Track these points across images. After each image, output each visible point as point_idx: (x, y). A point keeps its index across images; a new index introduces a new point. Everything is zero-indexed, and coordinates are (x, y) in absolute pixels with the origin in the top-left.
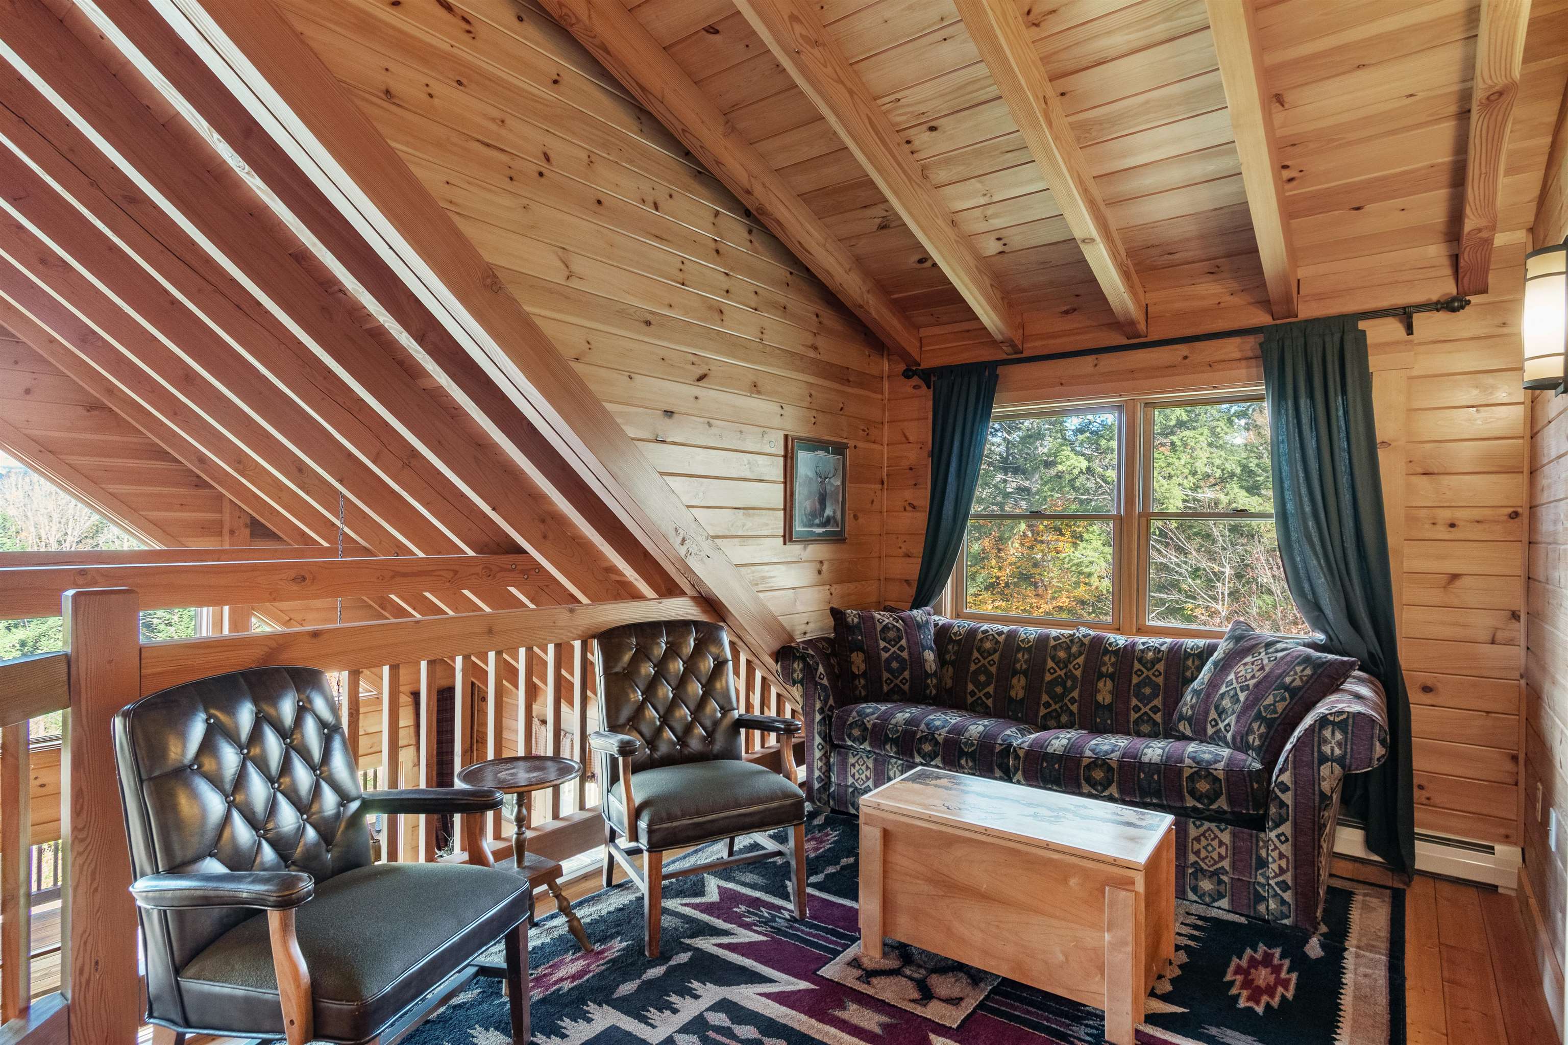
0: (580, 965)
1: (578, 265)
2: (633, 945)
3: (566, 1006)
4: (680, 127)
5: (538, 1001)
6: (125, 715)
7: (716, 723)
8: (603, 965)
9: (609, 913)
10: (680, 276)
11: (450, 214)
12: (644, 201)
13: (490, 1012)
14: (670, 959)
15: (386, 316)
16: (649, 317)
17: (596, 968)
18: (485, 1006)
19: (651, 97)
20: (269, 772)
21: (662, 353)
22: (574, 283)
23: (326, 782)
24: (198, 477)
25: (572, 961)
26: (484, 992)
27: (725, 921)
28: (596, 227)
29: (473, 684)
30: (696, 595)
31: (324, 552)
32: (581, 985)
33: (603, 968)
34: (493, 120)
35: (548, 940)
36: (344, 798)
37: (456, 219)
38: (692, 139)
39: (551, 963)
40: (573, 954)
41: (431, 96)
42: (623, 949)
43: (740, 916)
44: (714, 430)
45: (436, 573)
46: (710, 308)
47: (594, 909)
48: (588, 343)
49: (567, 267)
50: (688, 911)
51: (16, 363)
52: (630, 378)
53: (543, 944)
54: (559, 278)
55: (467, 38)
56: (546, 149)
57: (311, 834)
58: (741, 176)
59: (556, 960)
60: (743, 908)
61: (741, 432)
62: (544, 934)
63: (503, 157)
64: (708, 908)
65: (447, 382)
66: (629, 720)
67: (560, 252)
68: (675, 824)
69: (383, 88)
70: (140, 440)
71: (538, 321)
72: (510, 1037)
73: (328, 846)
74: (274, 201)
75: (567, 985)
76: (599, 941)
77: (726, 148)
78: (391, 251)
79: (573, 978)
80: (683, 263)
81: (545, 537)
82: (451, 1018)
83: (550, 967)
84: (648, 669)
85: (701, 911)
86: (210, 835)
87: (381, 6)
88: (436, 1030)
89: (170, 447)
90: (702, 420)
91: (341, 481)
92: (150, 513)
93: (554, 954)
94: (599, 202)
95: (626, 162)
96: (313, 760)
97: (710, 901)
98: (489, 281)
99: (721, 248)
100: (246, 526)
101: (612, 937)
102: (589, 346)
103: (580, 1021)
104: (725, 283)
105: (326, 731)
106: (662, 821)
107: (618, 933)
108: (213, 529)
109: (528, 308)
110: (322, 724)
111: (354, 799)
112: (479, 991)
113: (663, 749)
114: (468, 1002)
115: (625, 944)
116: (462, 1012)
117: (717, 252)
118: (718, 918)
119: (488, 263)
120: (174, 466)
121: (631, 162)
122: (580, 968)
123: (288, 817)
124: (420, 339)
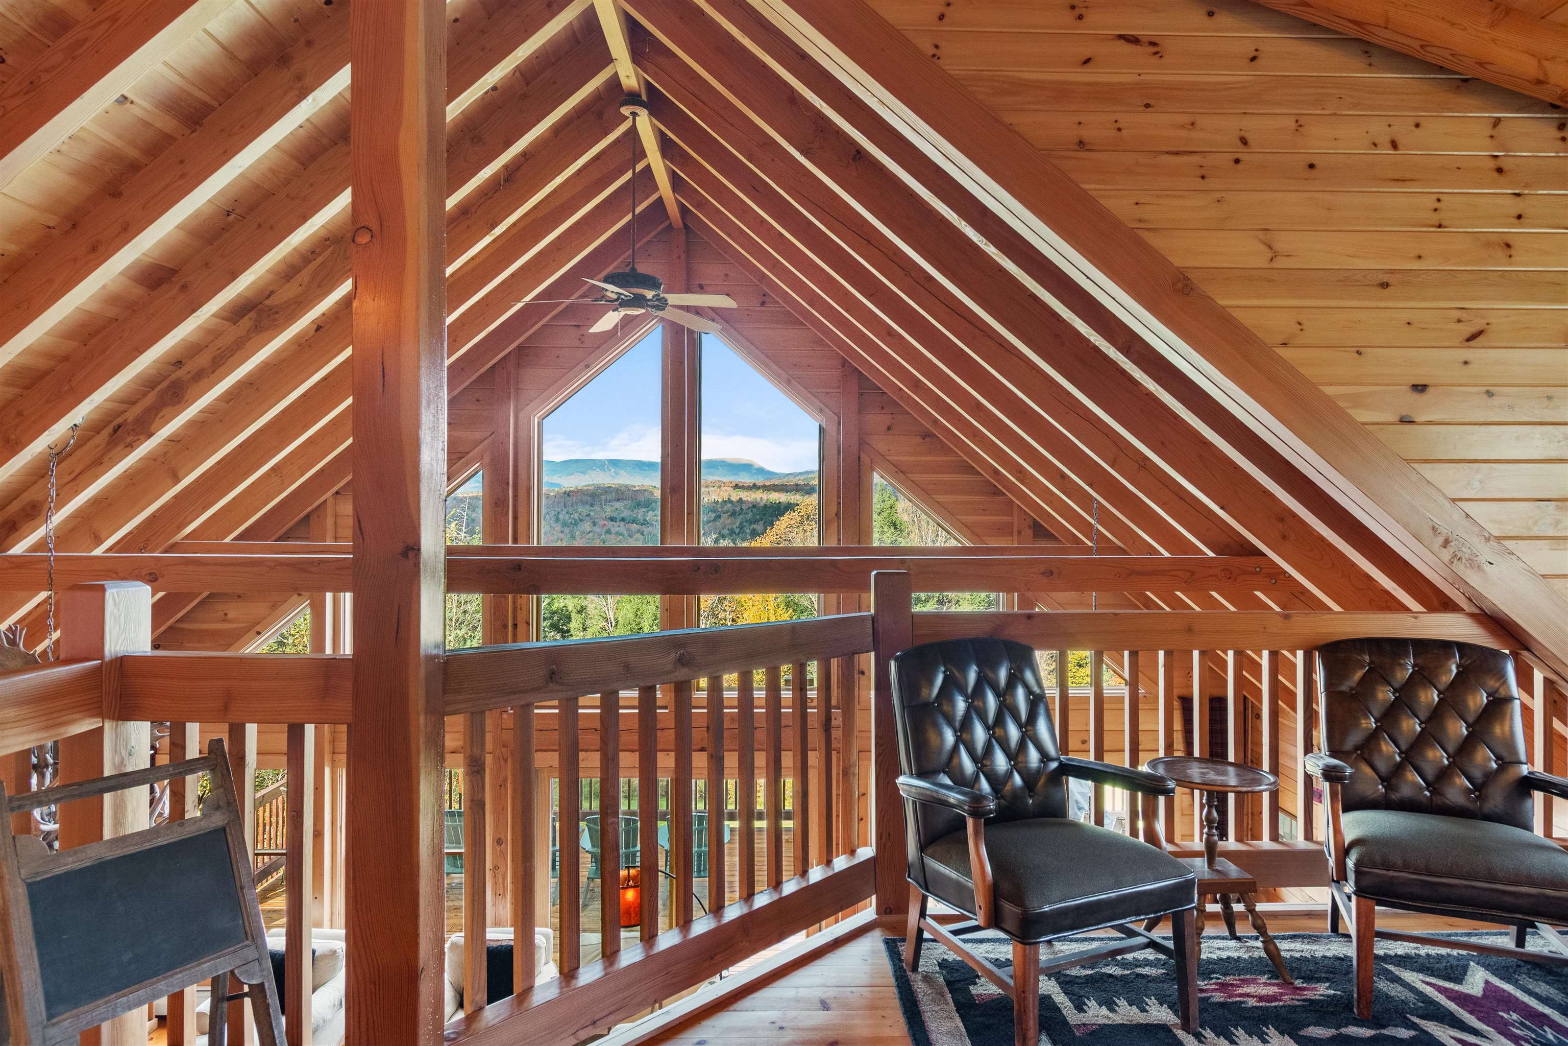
0: (1272, 990)
1: (1283, 242)
2: (1342, 997)
3: (1245, 1019)
4: (1416, 44)
5: (1218, 1003)
6: (897, 659)
7: (1490, 777)
8: (1298, 1000)
9: (1325, 957)
10: (1435, 218)
11: (1140, 232)
12: (1375, 145)
13: (1168, 993)
14: (1384, 1027)
15: (1095, 336)
16: (1385, 278)
17: (1288, 999)
18: (1166, 986)
19: (1370, 28)
20: (988, 722)
21: (1405, 316)
22: (1280, 263)
23: (1032, 742)
24: (995, 486)
25: (1265, 984)
26: (1168, 974)
27: (1479, 1019)
28: (1307, 195)
29: (1245, 697)
30: (1477, 611)
31: (1089, 550)
32: (1267, 1008)
33: (1297, 1003)
34: (1182, 127)
35: (1246, 956)
36: (1045, 757)
37: (1145, 235)
38: (1434, 50)
39: (1242, 977)
40: (1269, 979)
41: (1119, 129)
42: (1328, 996)
43: (1506, 1023)
44: (1496, 401)
45: (1171, 573)
46: (1488, 245)
47: (1308, 947)
48: (1300, 324)
49: (1271, 248)
50: (1428, 990)
51: (883, 408)
52: (1359, 353)
53: (1239, 957)
54: (1260, 261)
55: (1155, 60)
56: (1243, 134)
57: (1018, 779)
58: (1529, 67)
59: (1248, 977)
60: (1515, 1016)
61: (1549, 398)
62: (1244, 950)
63: (1195, 159)
64: (1463, 1000)
65: (1154, 386)
66: (1356, 748)
67: (1261, 235)
68: (1391, 873)
69: (1077, 141)
70: (954, 459)
71: (1238, 314)
72: (1178, 1017)
73: (1030, 792)
74: (1004, 260)
75: (1252, 1002)
76: (1303, 978)
77: (1494, 40)
78: (1088, 280)
79: (1261, 998)
80: (1439, 200)
81: (1284, 537)
82: (1132, 982)
83: (1239, 980)
84: (1385, 695)
85: (1449, 998)
86: (944, 757)
87: (1072, 70)
88: (1116, 985)
89: (974, 462)
90: (1476, 389)
91: (1091, 485)
92: (964, 517)
93: (1247, 970)
94: (1312, 166)
95: (1349, 109)
96: (1021, 720)
97: (1466, 991)
98: (1180, 285)
99: (1505, 164)
100: (1030, 527)
101: (1319, 980)
102: (1300, 327)
103: (1255, 1038)
104: (1514, 206)
105: (1031, 697)
106: (1374, 865)
107: (1327, 980)
108: (1004, 530)
109: (1222, 302)
110: (1029, 691)
111: (1053, 760)
112: (1164, 971)
113: (1405, 791)
114: (1151, 976)
115: (1333, 992)
116: (1144, 981)
117: (1500, 170)
118: (1471, 1012)
119: (1178, 268)
120: (978, 478)
121: (1355, 106)
122: (1270, 993)
123: (1001, 761)
124: (1126, 352)
